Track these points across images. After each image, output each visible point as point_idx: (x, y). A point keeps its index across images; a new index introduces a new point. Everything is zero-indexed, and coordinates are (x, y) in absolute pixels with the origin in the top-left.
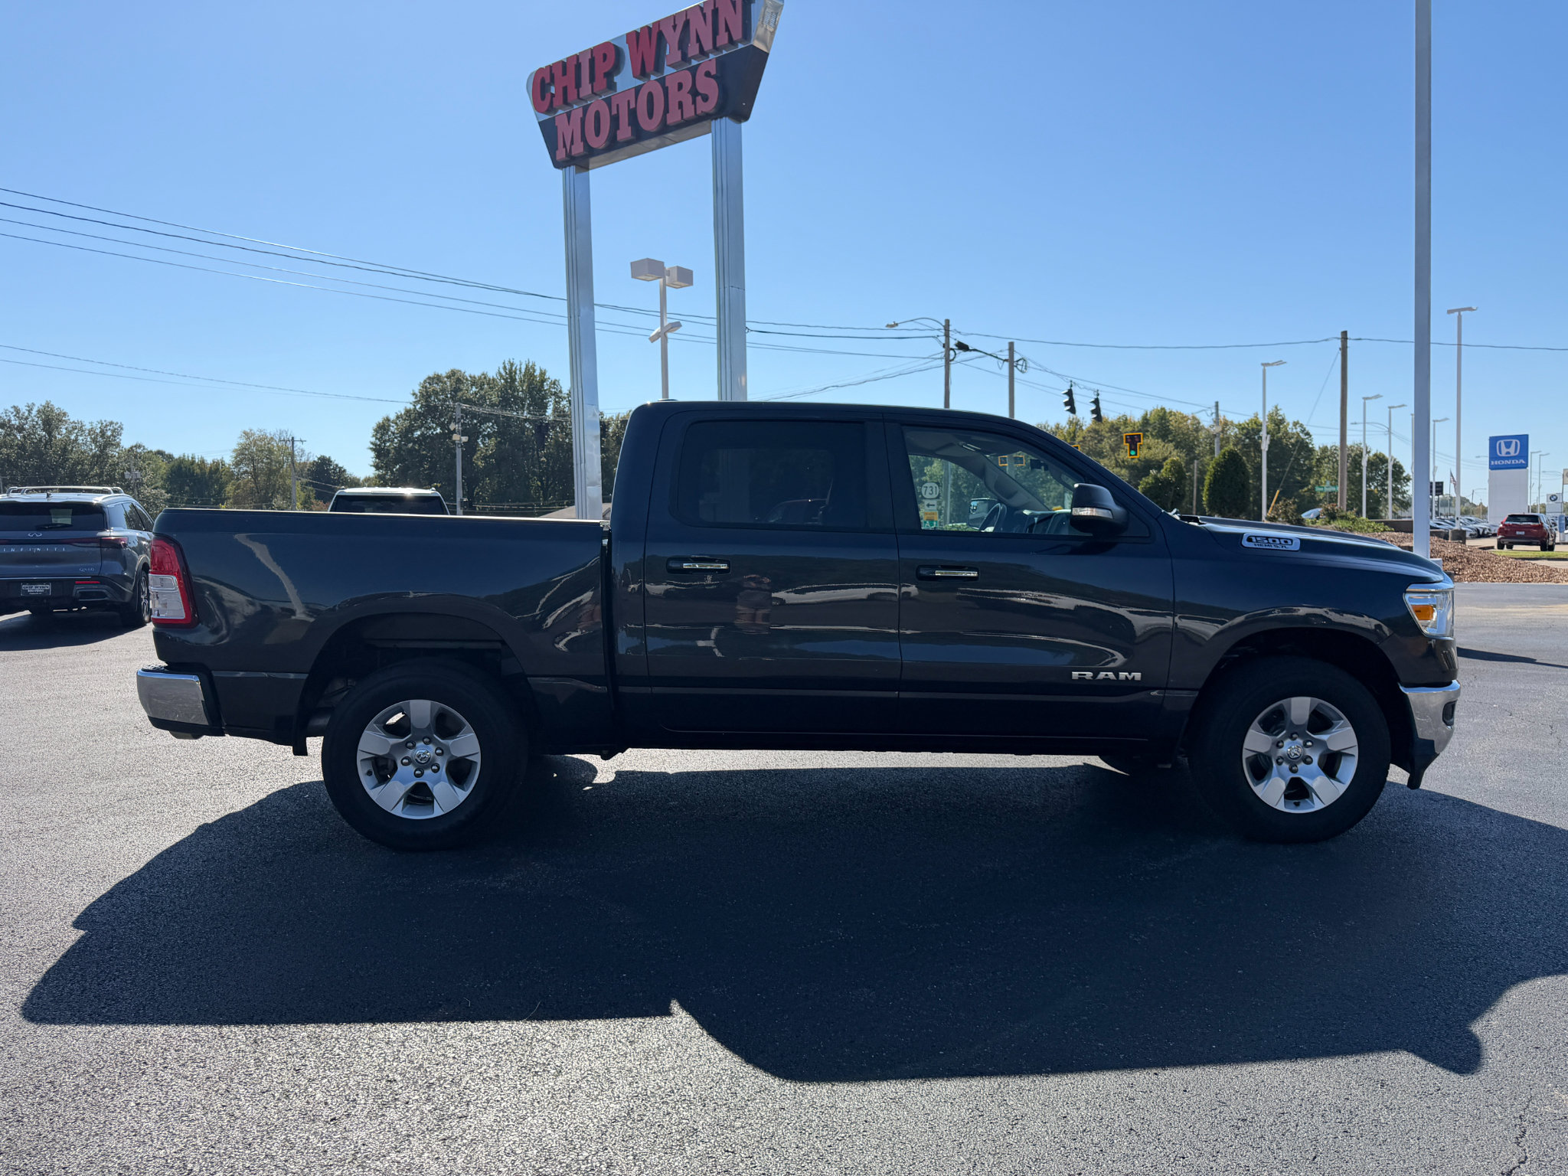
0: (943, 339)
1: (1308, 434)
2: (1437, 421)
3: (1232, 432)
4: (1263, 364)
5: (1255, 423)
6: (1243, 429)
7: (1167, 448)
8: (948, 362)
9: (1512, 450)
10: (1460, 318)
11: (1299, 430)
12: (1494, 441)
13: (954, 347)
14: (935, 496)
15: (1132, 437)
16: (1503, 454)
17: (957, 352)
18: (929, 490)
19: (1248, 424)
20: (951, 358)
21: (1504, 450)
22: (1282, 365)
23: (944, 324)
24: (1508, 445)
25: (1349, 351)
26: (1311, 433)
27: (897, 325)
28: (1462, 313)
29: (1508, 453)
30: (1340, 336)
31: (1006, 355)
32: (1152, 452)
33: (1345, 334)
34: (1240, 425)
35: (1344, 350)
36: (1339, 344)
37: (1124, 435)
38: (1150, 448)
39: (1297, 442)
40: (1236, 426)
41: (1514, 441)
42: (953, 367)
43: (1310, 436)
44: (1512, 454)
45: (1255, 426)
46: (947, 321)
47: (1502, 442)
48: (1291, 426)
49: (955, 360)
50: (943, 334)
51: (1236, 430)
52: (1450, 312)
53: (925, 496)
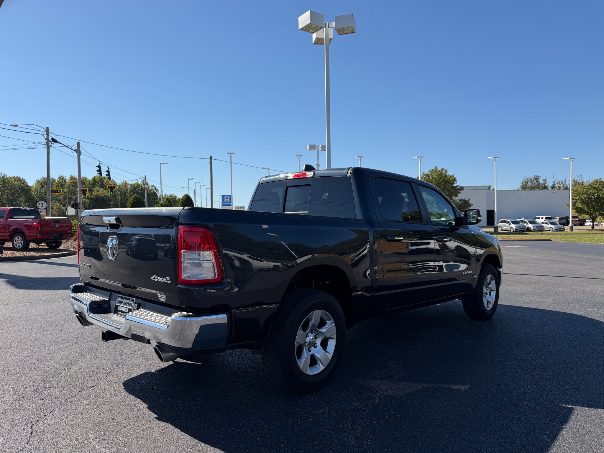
0: (46, 136)
1: (157, 190)
2: (207, 189)
3: (129, 187)
4: (160, 163)
5: (137, 184)
6: (133, 186)
7: (105, 192)
8: (48, 147)
9: (228, 200)
10: (231, 156)
11: (154, 188)
12: (223, 196)
13: (51, 140)
14: (44, 207)
15: (111, 187)
16: (226, 201)
17: (52, 143)
18: (41, 205)
19: (135, 185)
20: (50, 145)
21: (226, 200)
22: (167, 164)
23: (46, 129)
24: (227, 198)
25: (213, 163)
26: (158, 190)
27: (18, 125)
28: (232, 154)
29: (227, 201)
30: (209, 158)
31: (76, 147)
32: (99, 193)
33: (211, 157)
34: (132, 185)
35: (211, 162)
36: (209, 160)
37: (108, 186)
38: (98, 191)
39: (153, 192)
40: (130, 185)
41: (229, 197)
42: (51, 149)
43: (158, 191)
44: (228, 201)
45: (137, 186)
46: (48, 128)
47: (225, 197)
48: (151, 186)
49: (51, 146)
50: (45, 134)
51: (130, 186)
52: (228, 153)
53: (38, 208)
